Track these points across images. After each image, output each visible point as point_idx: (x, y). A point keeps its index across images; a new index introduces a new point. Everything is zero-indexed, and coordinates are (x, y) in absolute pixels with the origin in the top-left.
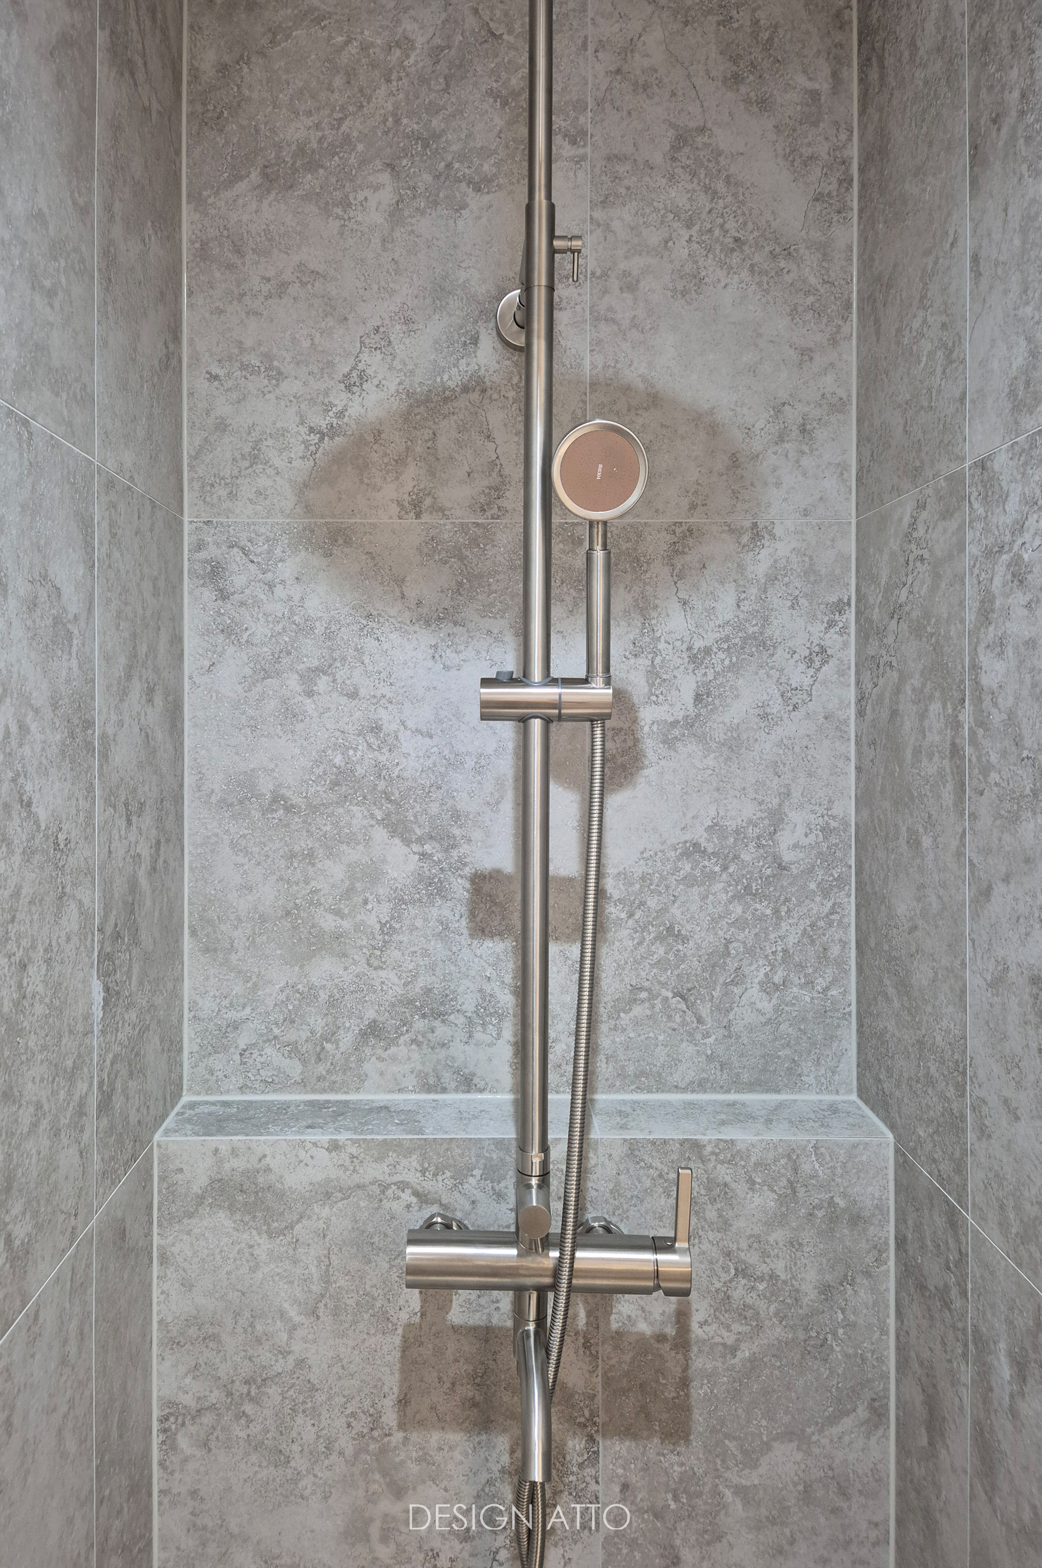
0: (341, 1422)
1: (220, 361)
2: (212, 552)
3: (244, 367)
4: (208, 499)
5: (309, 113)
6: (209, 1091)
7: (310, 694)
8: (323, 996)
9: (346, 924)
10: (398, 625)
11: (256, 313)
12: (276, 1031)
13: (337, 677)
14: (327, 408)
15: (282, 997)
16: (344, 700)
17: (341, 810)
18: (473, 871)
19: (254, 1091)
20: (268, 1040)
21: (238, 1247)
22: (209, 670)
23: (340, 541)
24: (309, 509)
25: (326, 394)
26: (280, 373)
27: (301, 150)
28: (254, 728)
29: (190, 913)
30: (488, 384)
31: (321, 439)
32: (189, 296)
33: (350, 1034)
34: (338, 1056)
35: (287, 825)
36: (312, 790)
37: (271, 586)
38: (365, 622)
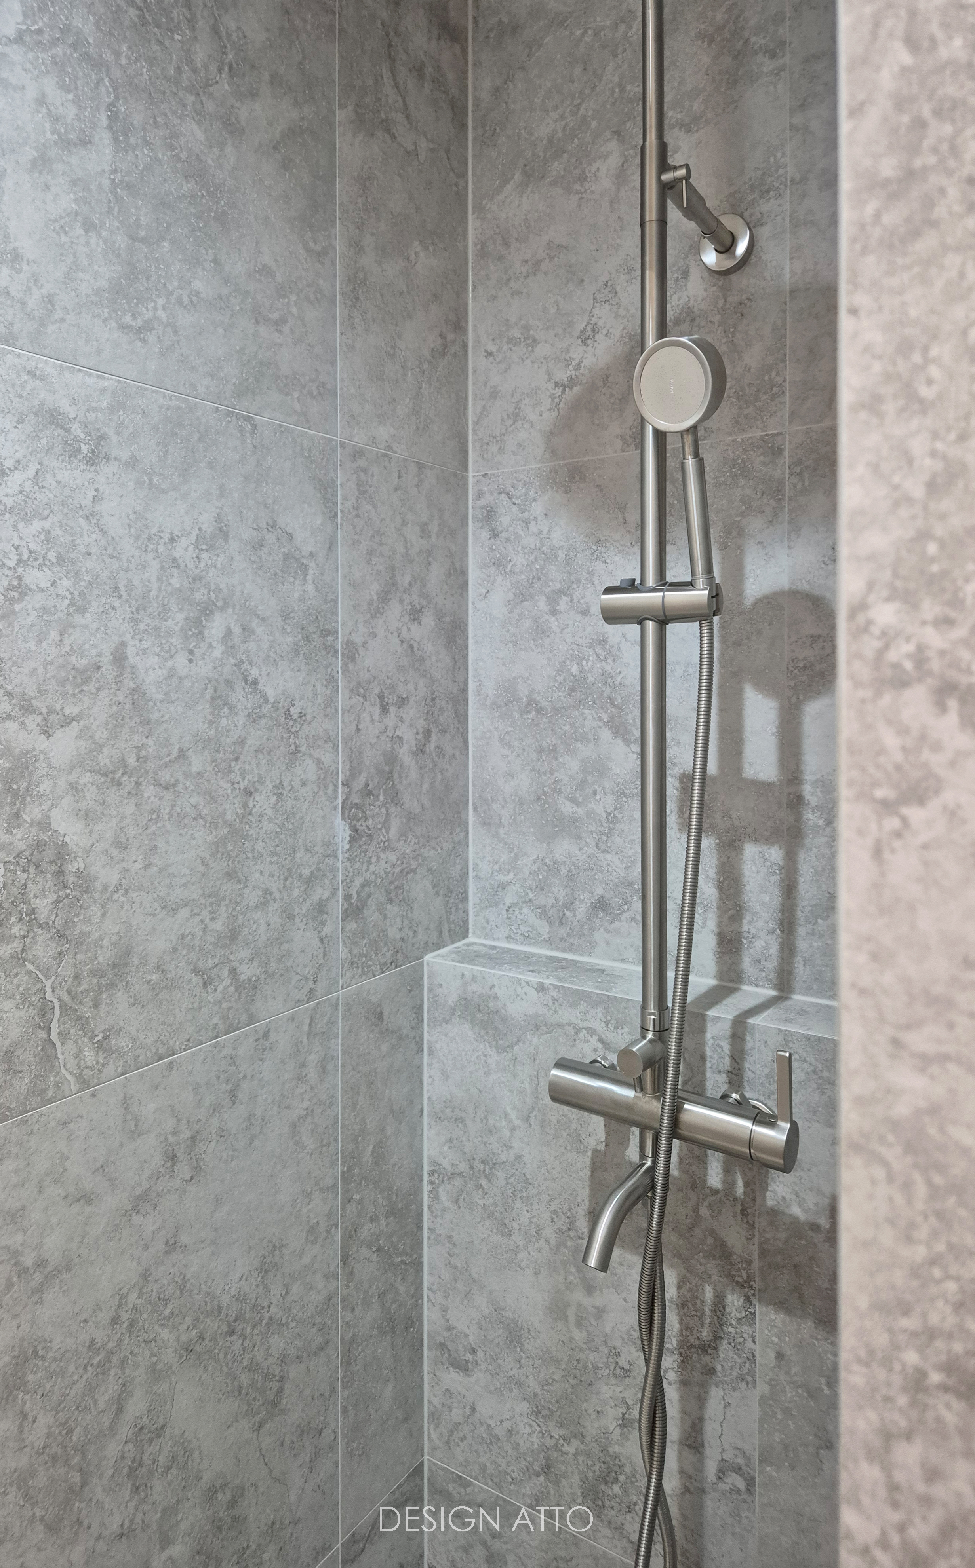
0: (547, 1215)
1: (493, 340)
2: (487, 499)
3: (510, 341)
4: (485, 456)
5: (556, 108)
6: (486, 936)
7: (554, 613)
8: (564, 871)
9: (580, 811)
10: (620, 548)
11: (519, 293)
12: (531, 896)
13: (574, 597)
14: (568, 362)
15: (535, 867)
16: (579, 617)
17: (577, 713)
18: (682, 771)
19: (516, 941)
20: (525, 902)
21: (477, 1054)
22: (485, 597)
23: (577, 478)
24: (554, 452)
25: (567, 351)
26: (534, 340)
27: (550, 140)
28: (515, 643)
29: (473, 793)
30: (697, 312)
31: (564, 391)
32: (473, 290)
33: (583, 906)
34: (575, 923)
35: (537, 725)
36: (555, 695)
37: (527, 523)
38: (595, 548)
